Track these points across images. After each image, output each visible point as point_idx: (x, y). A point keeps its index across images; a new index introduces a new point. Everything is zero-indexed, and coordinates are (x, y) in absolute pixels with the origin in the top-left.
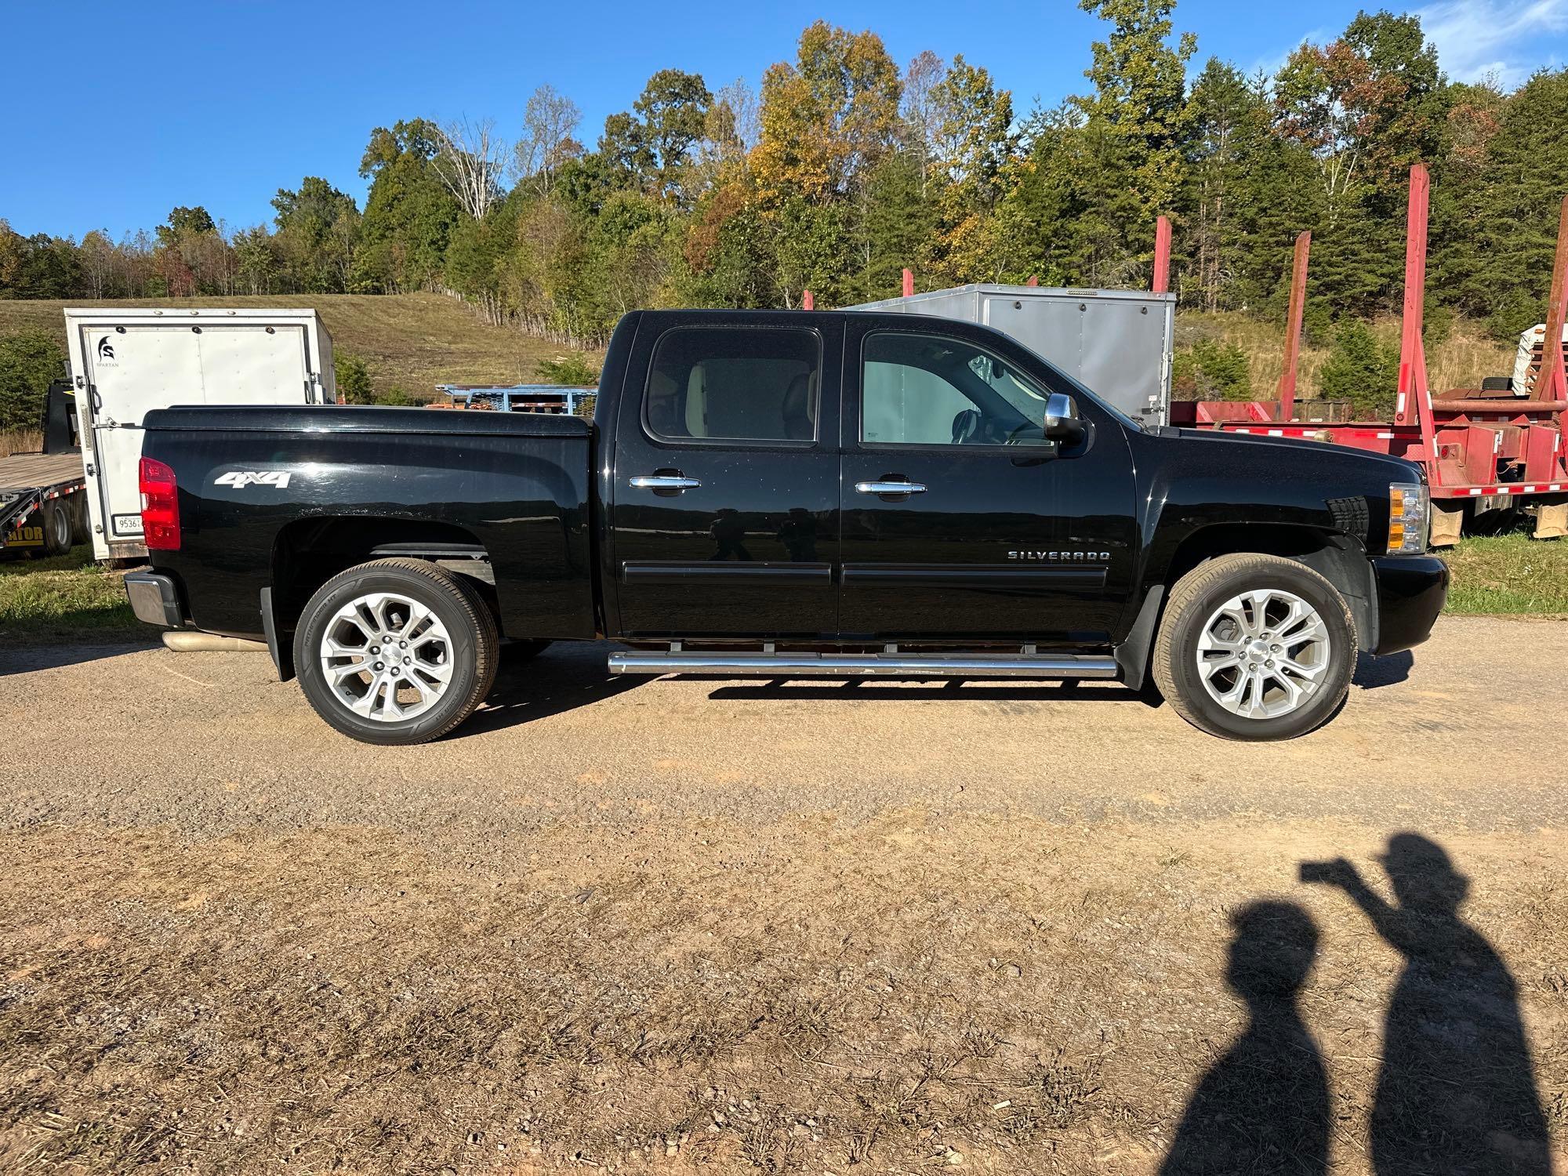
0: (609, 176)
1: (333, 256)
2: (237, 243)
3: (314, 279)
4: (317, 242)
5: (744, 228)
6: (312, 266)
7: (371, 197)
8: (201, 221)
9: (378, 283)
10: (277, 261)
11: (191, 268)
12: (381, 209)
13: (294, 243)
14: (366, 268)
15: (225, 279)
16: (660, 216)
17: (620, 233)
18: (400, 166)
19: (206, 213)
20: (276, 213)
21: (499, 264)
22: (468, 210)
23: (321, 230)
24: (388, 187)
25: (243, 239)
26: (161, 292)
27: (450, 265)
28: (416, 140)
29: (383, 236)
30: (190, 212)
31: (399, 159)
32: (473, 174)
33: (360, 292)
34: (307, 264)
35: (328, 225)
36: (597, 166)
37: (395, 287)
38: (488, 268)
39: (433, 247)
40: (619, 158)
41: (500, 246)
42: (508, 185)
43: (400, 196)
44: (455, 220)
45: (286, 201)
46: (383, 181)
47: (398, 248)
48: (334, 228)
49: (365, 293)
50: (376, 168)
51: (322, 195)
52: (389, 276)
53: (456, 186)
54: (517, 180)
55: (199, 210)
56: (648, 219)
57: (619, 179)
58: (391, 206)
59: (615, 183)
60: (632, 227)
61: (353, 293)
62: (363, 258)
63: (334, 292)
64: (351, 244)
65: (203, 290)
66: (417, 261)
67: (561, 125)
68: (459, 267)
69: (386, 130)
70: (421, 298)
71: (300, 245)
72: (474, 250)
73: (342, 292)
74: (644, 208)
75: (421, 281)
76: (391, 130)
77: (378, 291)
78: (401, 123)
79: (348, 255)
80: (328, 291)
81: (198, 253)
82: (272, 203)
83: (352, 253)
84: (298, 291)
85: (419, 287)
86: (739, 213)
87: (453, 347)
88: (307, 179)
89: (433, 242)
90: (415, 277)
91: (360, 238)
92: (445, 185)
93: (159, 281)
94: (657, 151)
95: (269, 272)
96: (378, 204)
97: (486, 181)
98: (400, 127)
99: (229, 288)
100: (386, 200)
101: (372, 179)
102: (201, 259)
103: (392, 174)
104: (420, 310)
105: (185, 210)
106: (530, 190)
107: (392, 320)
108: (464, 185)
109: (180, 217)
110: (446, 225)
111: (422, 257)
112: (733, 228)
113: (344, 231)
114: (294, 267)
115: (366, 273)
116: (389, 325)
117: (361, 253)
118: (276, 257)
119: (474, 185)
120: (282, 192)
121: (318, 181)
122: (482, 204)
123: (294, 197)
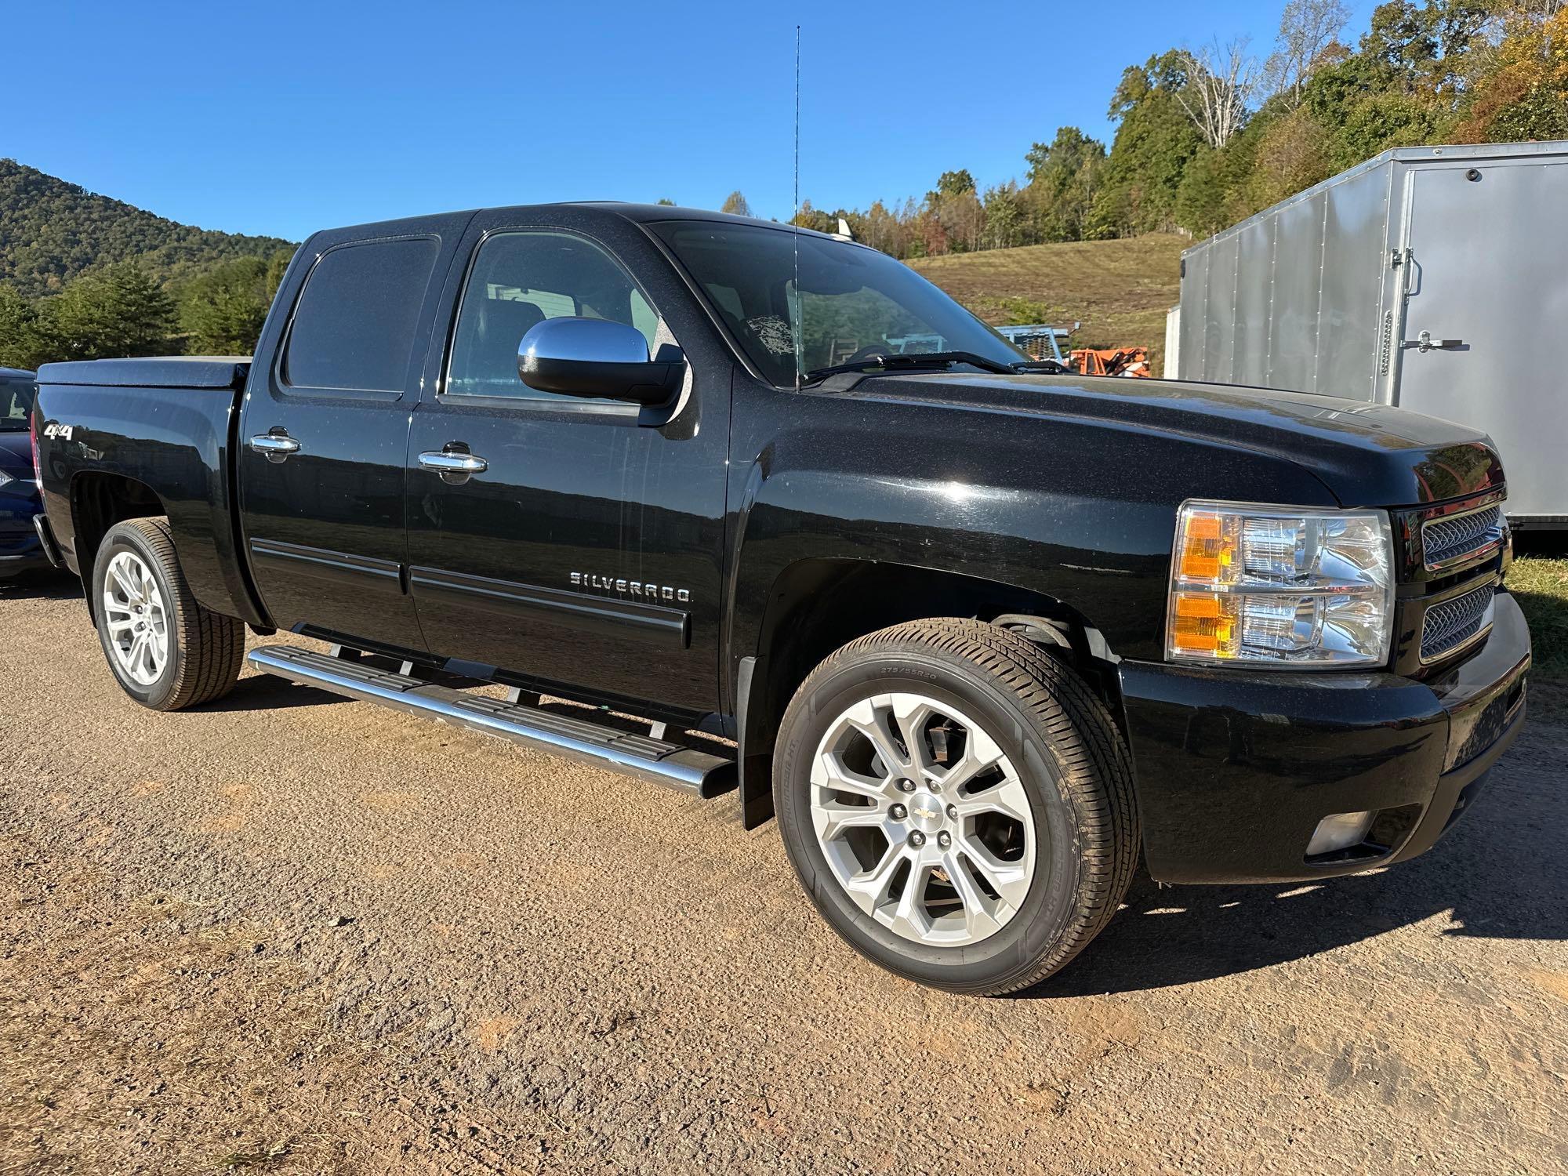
0: (1368, 79)
1: (1073, 205)
2: (986, 201)
3: (1053, 229)
4: (1060, 191)
5: (1526, 115)
6: (1052, 217)
7: (1117, 139)
8: (962, 182)
9: (1114, 227)
10: (1020, 215)
11: (946, 229)
12: (1125, 151)
13: (1038, 195)
14: (1103, 213)
15: (974, 237)
16: (1424, 117)
17: (1367, 144)
18: (1147, 103)
19: (969, 175)
20: (1030, 168)
21: (1230, 194)
22: (1210, 141)
23: (1065, 179)
24: (1134, 126)
25: (992, 196)
26: (920, 253)
27: (1181, 201)
28: (1167, 73)
29: (1123, 179)
30: (955, 176)
31: (1148, 95)
32: (1219, 101)
33: (1095, 239)
34: (1048, 215)
35: (1072, 173)
36: (1356, 69)
37: (1131, 231)
38: (1217, 199)
39: (1168, 184)
40: (1385, 55)
41: (1234, 175)
42: (1254, 105)
43: (1145, 135)
44: (1193, 153)
45: (1039, 154)
46: (1130, 122)
47: (1136, 190)
48: (1078, 176)
49: (1101, 239)
50: (1125, 109)
51: (1073, 143)
52: (1124, 220)
53: (1200, 115)
54: (1264, 99)
55: (963, 172)
56: (1407, 122)
57: (1382, 80)
58: (1134, 146)
59: (1375, 85)
60: (1384, 135)
61: (1088, 239)
62: (1102, 203)
63: (1071, 241)
64: (1092, 190)
65: (954, 249)
66: (1152, 202)
67: (1323, 27)
68: (1188, 203)
69: (1137, 67)
70: (1149, 239)
71: (1043, 199)
72: (1206, 183)
73: (1078, 239)
74: (1403, 110)
75: (1156, 221)
76: (1143, 67)
77: (1114, 236)
78: (1154, 57)
79: (1088, 202)
80: (1065, 239)
81: (954, 214)
82: (1027, 157)
83: (1091, 200)
84: (1037, 242)
85: (1153, 228)
86: (1522, 99)
87: (1166, 288)
88: (1060, 130)
89: (1168, 180)
90: (1151, 218)
91: (1103, 184)
92: (1188, 117)
93: (919, 244)
94: (1438, 39)
95: (1012, 226)
96: (1121, 146)
97: (1233, 106)
98: (1153, 62)
99: (976, 245)
100: (1131, 141)
101: (1119, 122)
102: (956, 220)
103: (1140, 112)
104: (1146, 252)
105: (952, 174)
106: (1279, 108)
107: (1113, 265)
108: (1208, 114)
109: (946, 182)
110: (1184, 160)
111: (1158, 196)
112: (1511, 118)
113: (1088, 177)
114: (1036, 218)
115: (1104, 218)
116: (1108, 269)
117: (1100, 199)
118: (1020, 209)
119: (1219, 112)
120: (1036, 147)
121: (1071, 131)
122: (1225, 132)
123: (1047, 150)
